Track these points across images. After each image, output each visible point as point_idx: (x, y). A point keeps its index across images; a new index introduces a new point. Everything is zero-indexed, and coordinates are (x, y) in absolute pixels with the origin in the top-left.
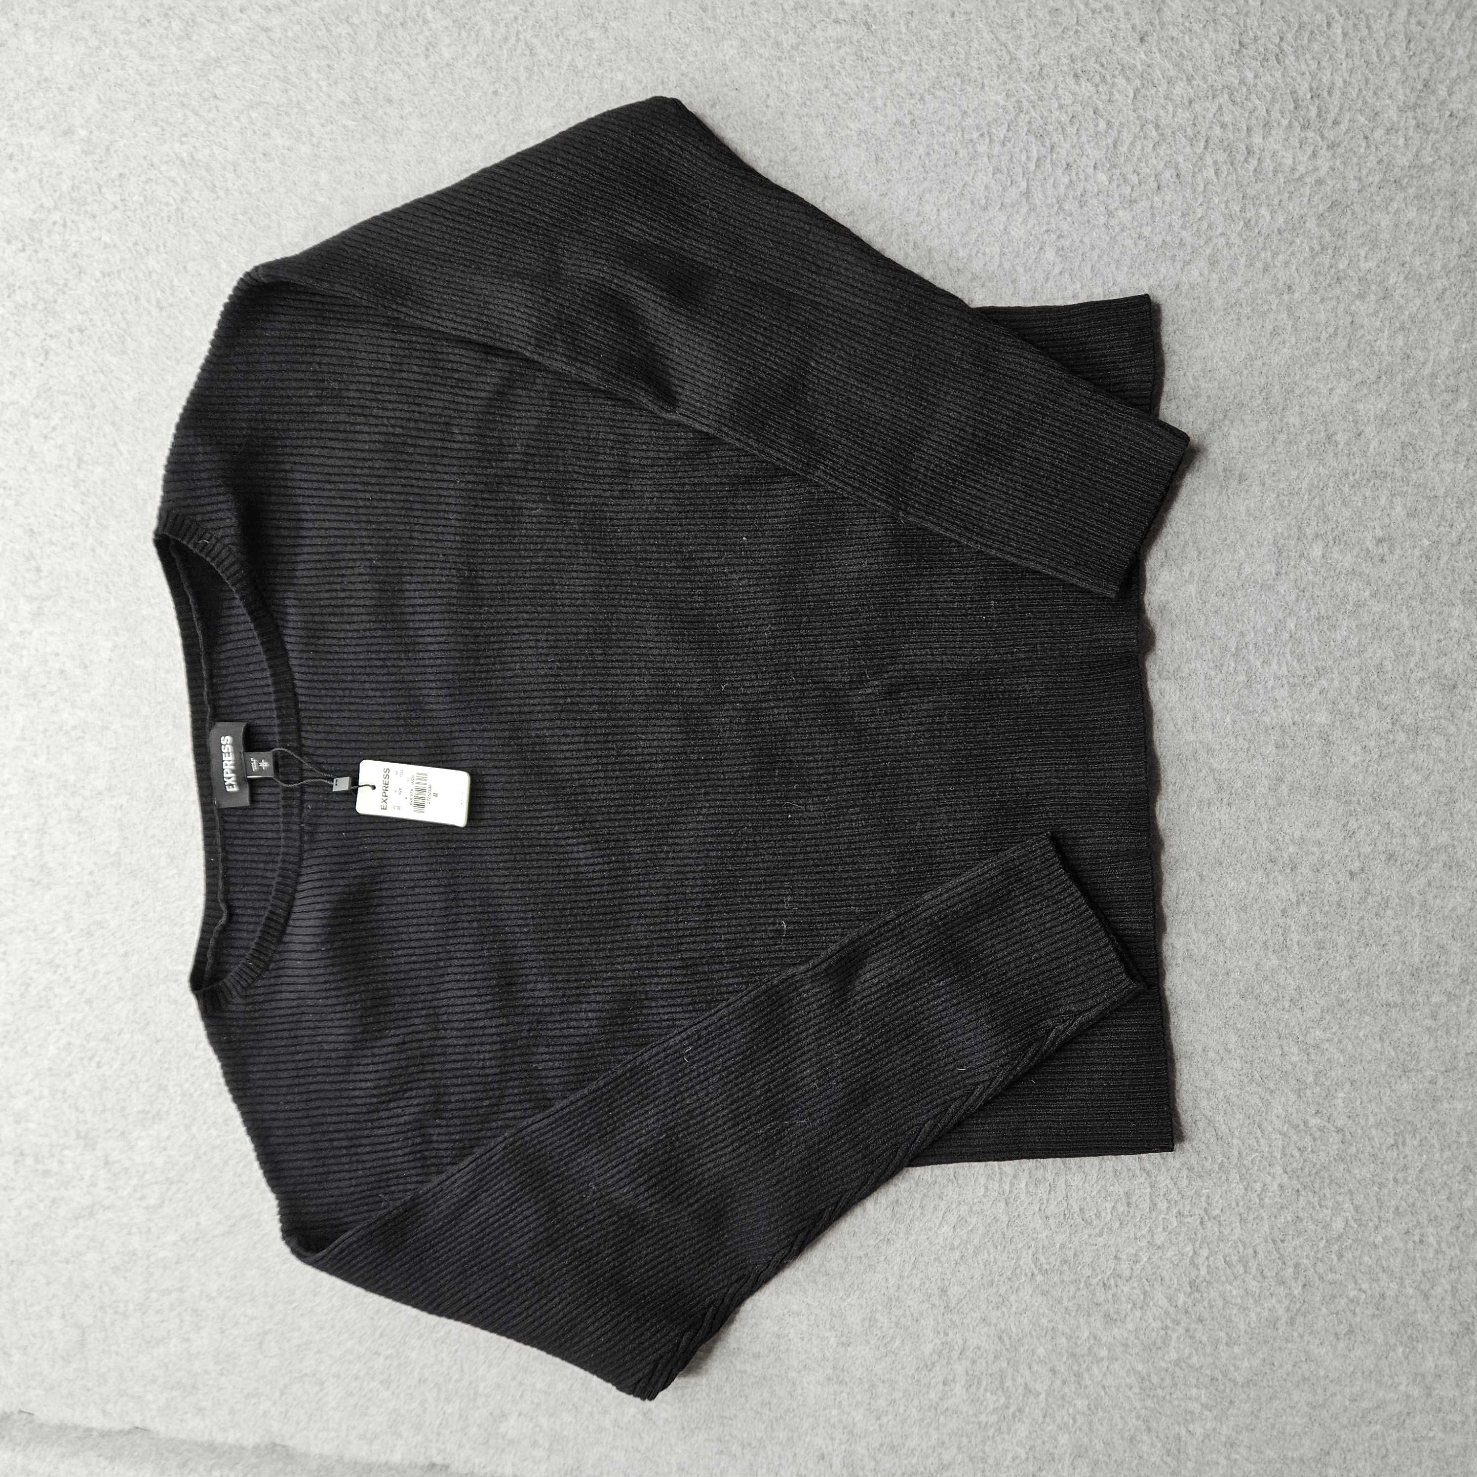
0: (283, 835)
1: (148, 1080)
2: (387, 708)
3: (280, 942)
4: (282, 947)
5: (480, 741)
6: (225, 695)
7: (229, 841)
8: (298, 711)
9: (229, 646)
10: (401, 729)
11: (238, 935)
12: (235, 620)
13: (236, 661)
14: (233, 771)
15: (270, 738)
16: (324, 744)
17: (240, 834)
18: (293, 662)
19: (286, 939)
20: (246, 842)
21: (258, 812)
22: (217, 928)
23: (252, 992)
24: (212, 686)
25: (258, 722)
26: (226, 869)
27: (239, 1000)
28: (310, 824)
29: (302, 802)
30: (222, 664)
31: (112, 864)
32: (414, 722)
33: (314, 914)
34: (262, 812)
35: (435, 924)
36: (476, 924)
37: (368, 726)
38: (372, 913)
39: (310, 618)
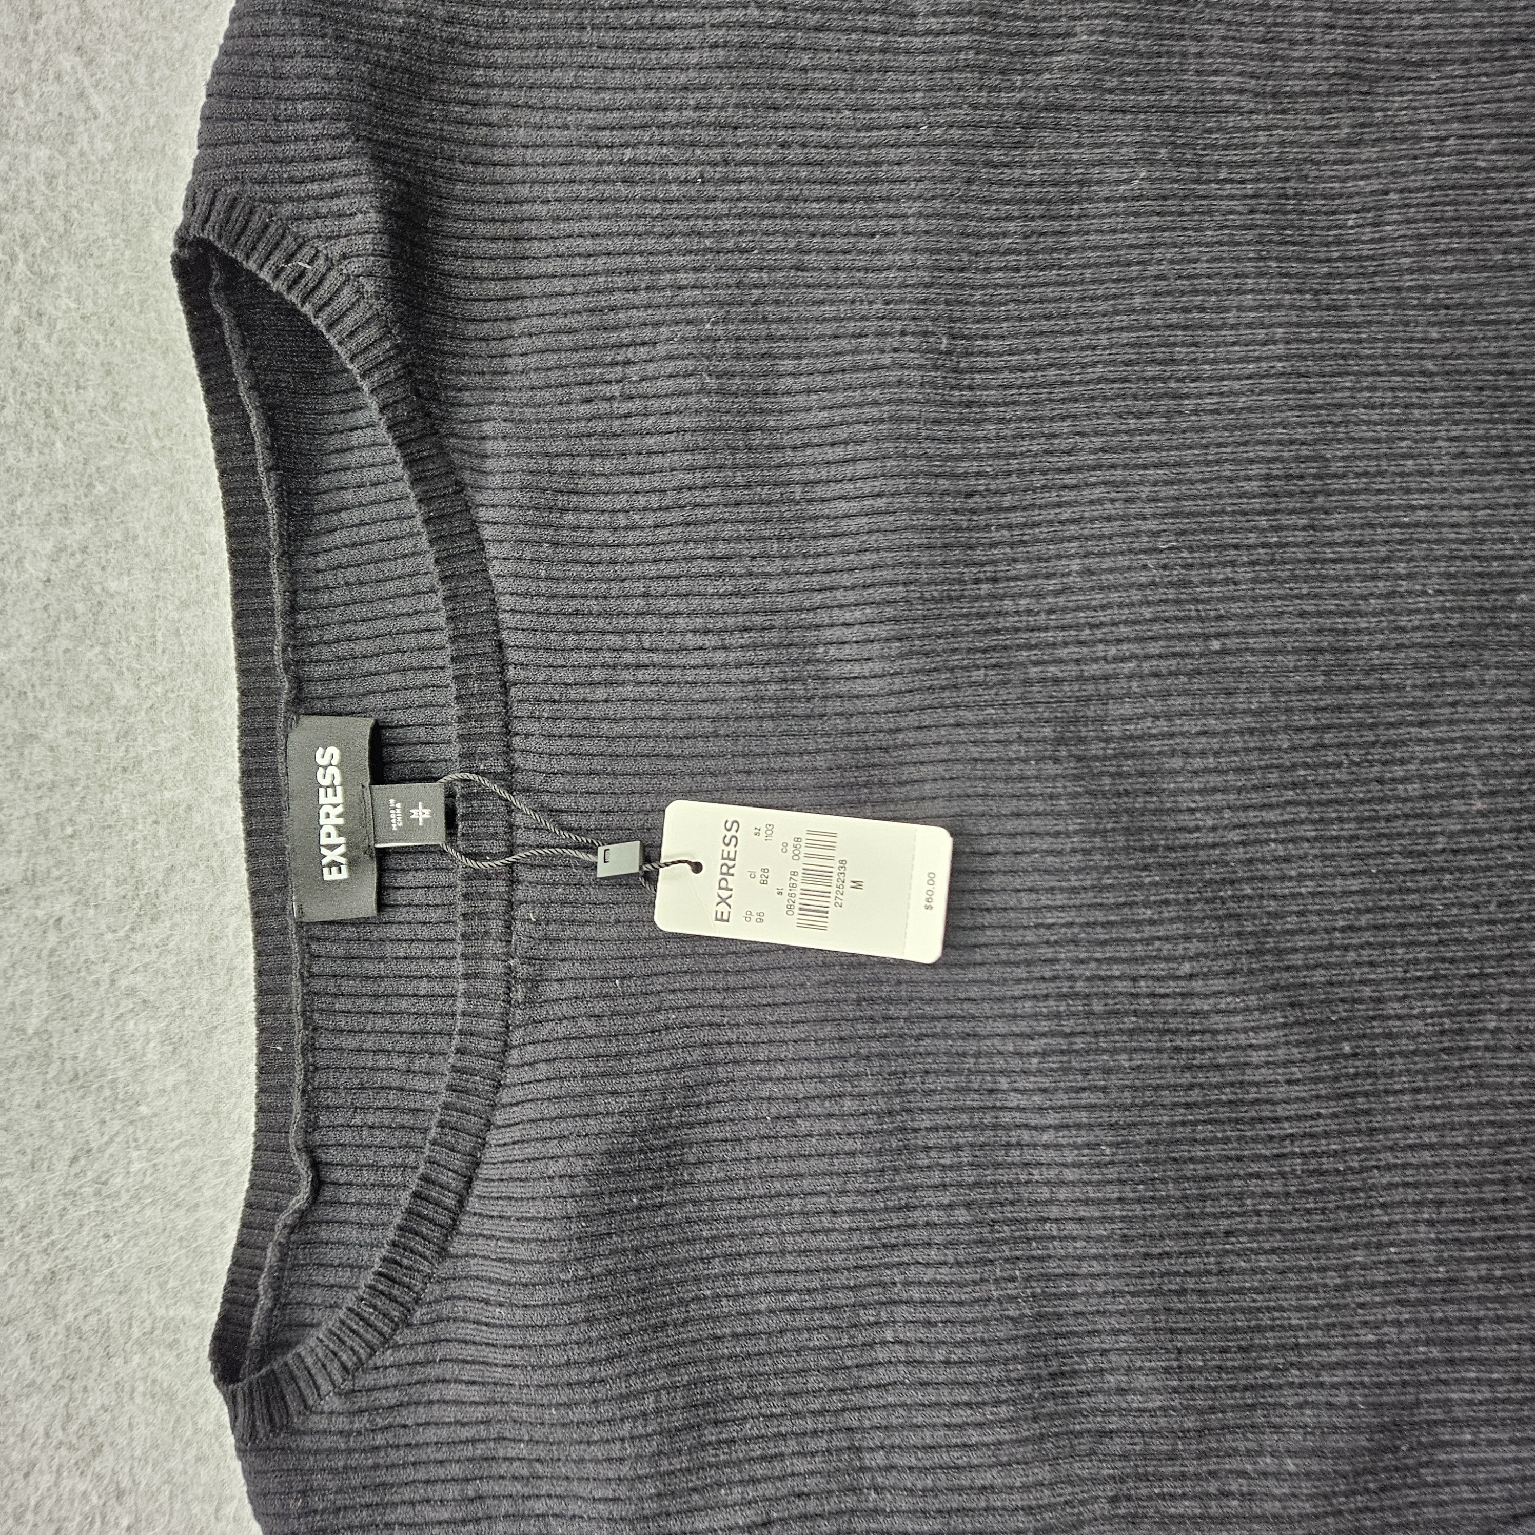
0: (461, 986)
2: (733, 674)
3: (443, 1253)
4: (445, 1268)
5: (975, 751)
6: (326, 653)
7: (321, 1003)
8: (505, 688)
9: (338, 538)
10: (768, 725)
11: (336, 1234)
12: (349, 477)
13: (351, 575)
14: (340, 830)
15: (430, 753)
16: (569, 763)
17: (348, 986)
18: (496, 567)
19: (457, 1246)
20: (366, 1004)
21: (394, 931)
22: (285, 1218)
23: (369, 1380)
24: (293, 630)
25: (399, 717)
26: (311, 1070)
27: (334, 1403)
28: (529, 960)
29: (511, 905)
30: (318, 580)
31: (30, 1058)
32: (801, 708)
33: (542, 1188)
34: (405, 932)
35: (851, 1212)
36: (962, 1215)
37: (682, 720)
38: (685, 1184)
39: (544, 463)
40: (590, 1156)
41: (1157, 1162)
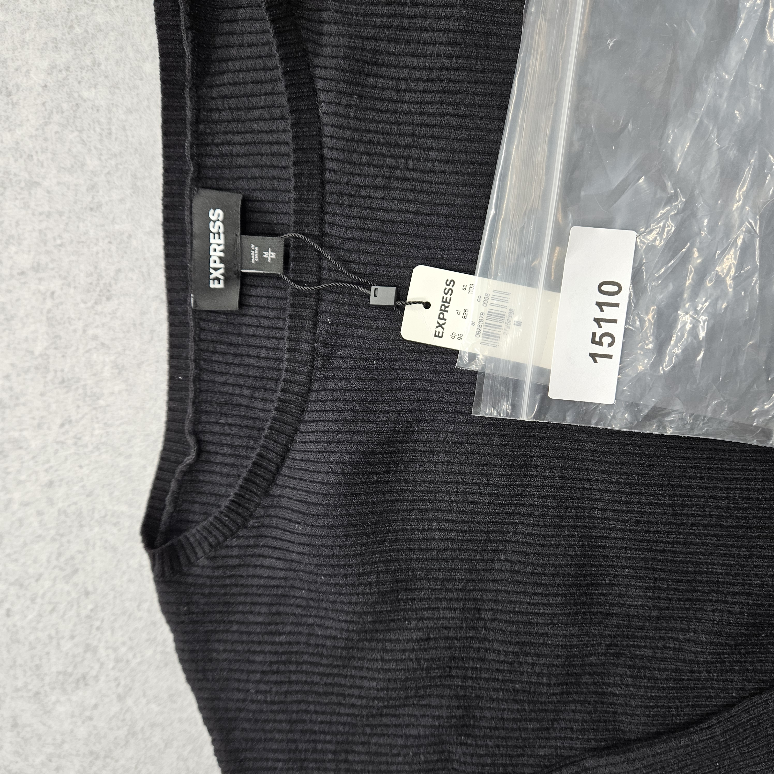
0: (285, 355)
1: (72, 637)
2: (461, 190)
3: (266, 493)
4: (266, 502)
6: (215, 150)
7: (205, 355)
8: (323, 184)
9: (226, 78)
11: (208, 477)
12: (235, 39)
13: (233, 102)
14: (222, 260)
15: (274, 218)
16: (357, 234)
17: (221, 348)
18: (323, 108)
19: (275, 491)
20: (230, 359)
21: (247, 320)
22: (181, 467)
23: (223, 552)
24: (197, 134)
25: (259, 195)
26: (198, 392)
27: (206, 562)
28: (325, 344)
29: (317, 313)
30: (213, 104)
31: (37, 368)
34: (254, 321)
35: (490, 495)
36: (550, 502)
37: (428, 214)
38: (402, 471)
39: (359, 43)
40: (354, 454)
41: (662, 486)
